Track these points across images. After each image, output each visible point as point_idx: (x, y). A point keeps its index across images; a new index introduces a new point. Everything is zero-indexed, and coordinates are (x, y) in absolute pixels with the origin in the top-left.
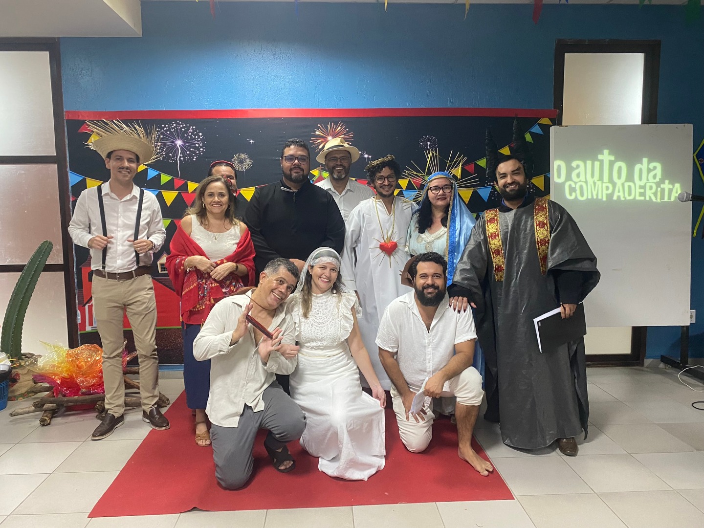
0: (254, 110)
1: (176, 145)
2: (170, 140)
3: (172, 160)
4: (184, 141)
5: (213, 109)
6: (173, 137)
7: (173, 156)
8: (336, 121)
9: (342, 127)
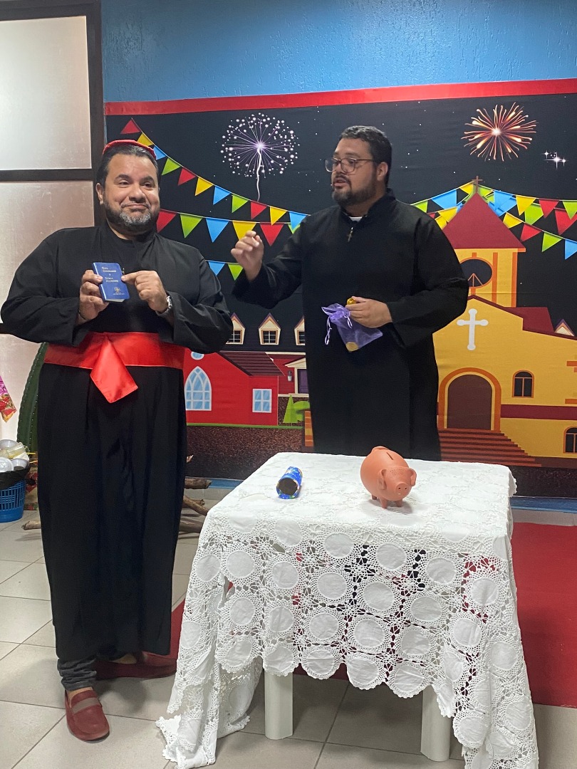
0: (375, 90)
1: (255, 150)
2: (246, 143)
3: (249, 173)
4: (266, 143)
5: (312, 92)
6: (252, 138)
7: (251, 168)
8: (507, 103)
9: (517, 112)
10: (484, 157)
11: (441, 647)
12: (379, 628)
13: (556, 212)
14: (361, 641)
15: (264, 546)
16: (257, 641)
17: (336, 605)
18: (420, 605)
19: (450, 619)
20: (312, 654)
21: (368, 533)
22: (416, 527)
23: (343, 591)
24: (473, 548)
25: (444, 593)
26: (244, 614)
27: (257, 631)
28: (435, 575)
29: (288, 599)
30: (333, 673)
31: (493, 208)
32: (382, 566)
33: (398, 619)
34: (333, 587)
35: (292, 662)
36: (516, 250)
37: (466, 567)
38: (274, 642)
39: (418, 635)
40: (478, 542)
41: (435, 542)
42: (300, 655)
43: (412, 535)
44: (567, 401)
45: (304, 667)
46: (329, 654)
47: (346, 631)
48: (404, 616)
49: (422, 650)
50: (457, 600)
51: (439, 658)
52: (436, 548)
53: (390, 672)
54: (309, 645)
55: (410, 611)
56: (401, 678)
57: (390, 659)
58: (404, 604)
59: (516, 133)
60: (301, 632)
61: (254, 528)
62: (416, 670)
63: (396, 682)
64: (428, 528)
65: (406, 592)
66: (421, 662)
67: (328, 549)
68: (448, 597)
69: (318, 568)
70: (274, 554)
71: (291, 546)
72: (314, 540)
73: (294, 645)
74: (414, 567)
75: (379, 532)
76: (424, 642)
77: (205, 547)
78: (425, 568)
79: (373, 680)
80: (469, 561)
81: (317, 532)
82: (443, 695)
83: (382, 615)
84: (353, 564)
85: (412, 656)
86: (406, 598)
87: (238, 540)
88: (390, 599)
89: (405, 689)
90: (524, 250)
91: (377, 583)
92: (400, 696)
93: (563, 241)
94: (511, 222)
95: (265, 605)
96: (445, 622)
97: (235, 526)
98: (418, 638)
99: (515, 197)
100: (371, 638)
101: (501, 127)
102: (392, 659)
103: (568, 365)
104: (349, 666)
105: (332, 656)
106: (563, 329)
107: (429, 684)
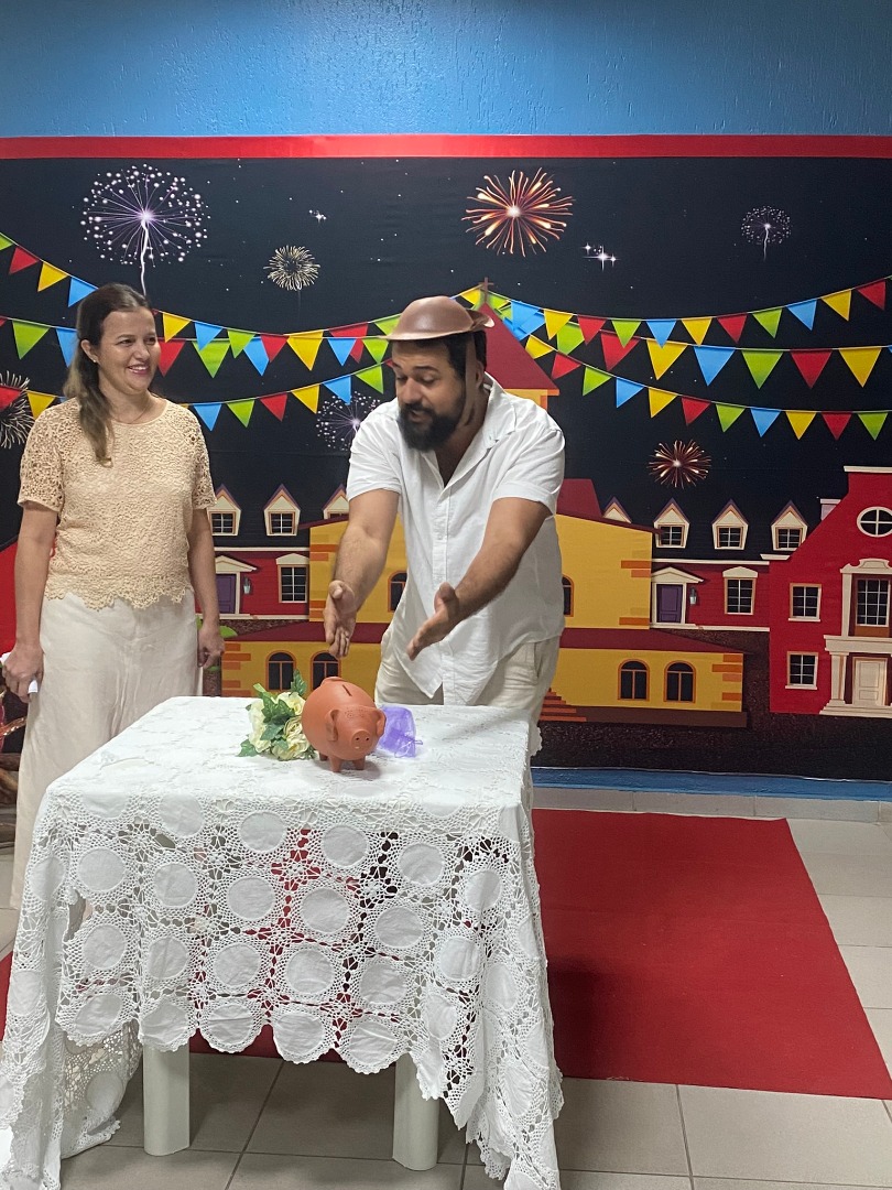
0: (328, 138)
1: (139, 223)
2: (124, 211)
3: (127, 259)
4: (157, 212)
5: (230, 135)
6: (133, 201)
7: (131, 250)
8: (529, 168)
9: (544, 183)
10: (497, 248)
11: (423, 988)
12: (325, 962)
13: (602, 336)
14: (296, 986)
15: (141, 839)
16: (131, 995)
17: (257, 929)
18: (389, 921)
19: (436, 942)
20: (217, 1012)
21: (309, 810)
22: (382, 797)
23: (268, 906)
24: (470, 825)
25: (426, 900)
26: (108, 952)
27: (131, 979)
28: (412, 872)
29: (179, 924)
30: (252, 1041)
31: (512, 327)
32: (330, 861)
33: (356, 945)
34: (252, 901)
35: (186, 1028)
36: (545, 393)
37: (459, 856)
38: (155, 995)
39: (387, 972)
40: (478, 815)
41: (413, 819)
42: (199, 1015)
43: (378, 810)
44: (623, 621)
45: (204, 1035)
46: (245, 1011)
47: (272, 971)
48: (364, 939)
49: (393, 995)
50: (446, 908)
51: (419, 1007)
52: (413, 828)
53: (342, 1032)
54: (213, 997)
55: (374, 933)
56: (360, 1043)
57: (342, 1010)
58: (365, 921)
59: (543, 215)
60: (200, 977)
61: (124, 811)
62: (385, 1029)
63: (352, 1047)
64: (401, 798)
65: (368, 901)
66: (393, 1015)
67: (246, 839)
68: (432, 906)
69: (228, 871)
70: (157, 851)
71: (185, 837)
72: (223, 824)
73: (190, 999)
74: (381, 861)
75: (326, 808)
76: (396, 982)
77: (43, 844)
78: (398, 861)
79: (316, 1048)
80: (464, 845)
81: (229, 811)
82: (426, 1067)
83: (331, 941)
84: (284, 860)
85: (377, 1005)
86: (368, 911)
87: (98, 831)
88: (342, 913)
89: (366, 1060)
90: (556, 393)
91: (322, 890)
92: (358, 1071)
93: (613, 381)
94: (537, 349)
95: (142, 935)
96: (428, 946)
97: (93, 808)
98: (387, 976)
99: (542, 311)
100: (312, 980)
101: (520, 204)
102: (346, 1010)
103: (622, 567)
104: (276, 1027)
105: (249, 1014)
106: (614, 513)
107: (405, 1052)
